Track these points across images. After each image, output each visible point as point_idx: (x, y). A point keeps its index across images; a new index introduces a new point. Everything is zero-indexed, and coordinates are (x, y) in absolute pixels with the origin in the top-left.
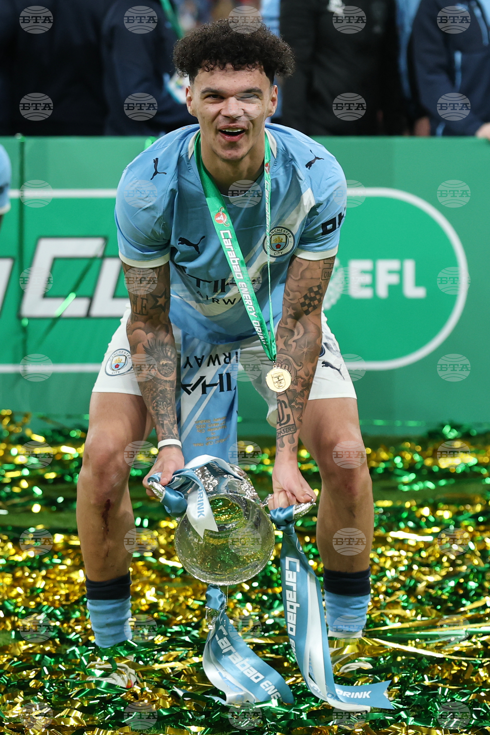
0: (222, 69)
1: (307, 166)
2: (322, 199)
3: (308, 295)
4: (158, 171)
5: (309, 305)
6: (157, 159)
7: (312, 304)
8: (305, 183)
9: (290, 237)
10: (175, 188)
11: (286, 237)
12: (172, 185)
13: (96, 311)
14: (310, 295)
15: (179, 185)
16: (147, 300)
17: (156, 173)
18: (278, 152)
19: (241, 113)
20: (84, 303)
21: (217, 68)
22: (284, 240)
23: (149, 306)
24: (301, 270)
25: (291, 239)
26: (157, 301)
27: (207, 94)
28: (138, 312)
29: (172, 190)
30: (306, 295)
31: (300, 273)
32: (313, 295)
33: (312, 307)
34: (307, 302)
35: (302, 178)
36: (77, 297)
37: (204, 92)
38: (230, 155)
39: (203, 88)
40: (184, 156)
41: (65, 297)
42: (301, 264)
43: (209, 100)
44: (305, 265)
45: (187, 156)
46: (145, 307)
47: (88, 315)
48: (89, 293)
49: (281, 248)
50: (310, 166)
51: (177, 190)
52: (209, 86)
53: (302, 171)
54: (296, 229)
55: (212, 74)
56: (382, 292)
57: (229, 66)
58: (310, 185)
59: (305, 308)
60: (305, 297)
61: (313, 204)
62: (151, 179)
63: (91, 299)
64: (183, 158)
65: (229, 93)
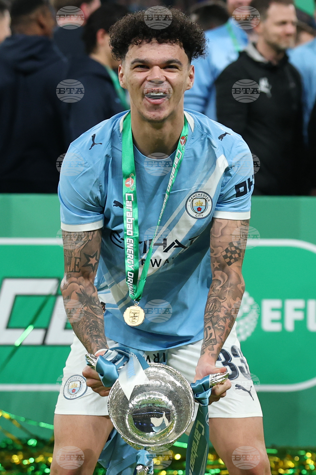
0: (148, 42)
1: (219, 138)
2: (234, 161)
3: (229, 248)
4: (95, 143)
5: (231, 258)
6: (95, 135)
7: (234, 257)
8: (218, 151)
9: (209, 200)
10: (109, 154)
11: (206, 200)
12: (107, 151)
13: (50, 340)
14: (231, 248)
15: (112, 152)
16: (80, 258)
17: (94, 144)
18: (195, 127)
19: (163, 79)
20: (40, 334)
21: (145, 43)
22: (204, 204)
23: (81, 264)
24: (221, 228)
25: (210, 203)
26: (89, 260)
27: (136, 64)
28: (71, 270)
29: (107, 156)
30: (227, 248)
31: (220, 231)
32: (233, 249)
33: (233, 259)
34: (229, 255)
35: (216, 146)
36: (35, 328)
37: (133, 63)
38: (154, 115)
39: (132, 60)
40: (116, 130)
41: (25, 328)
42: (221, 224)
43: (138, 69)
44: (224, 224)
45: (119, 130)
46: (78, 265)
47: (44, 343)
48: (45, 325)
49: (202, 211)
50: (222, 138)
51: (110, 156)
52: (137, 57)
53: (215, 142)
54: (213, 193)
55: (140, 47)
56: (290, 326)
57: (154, 40)
58: (223, 152)
59: (228, 260)
60: (227, 250)
61: (227, 165)
62: (90, 149)
63: (46, 330)
64: (116, 132)
65: (154, 62)
